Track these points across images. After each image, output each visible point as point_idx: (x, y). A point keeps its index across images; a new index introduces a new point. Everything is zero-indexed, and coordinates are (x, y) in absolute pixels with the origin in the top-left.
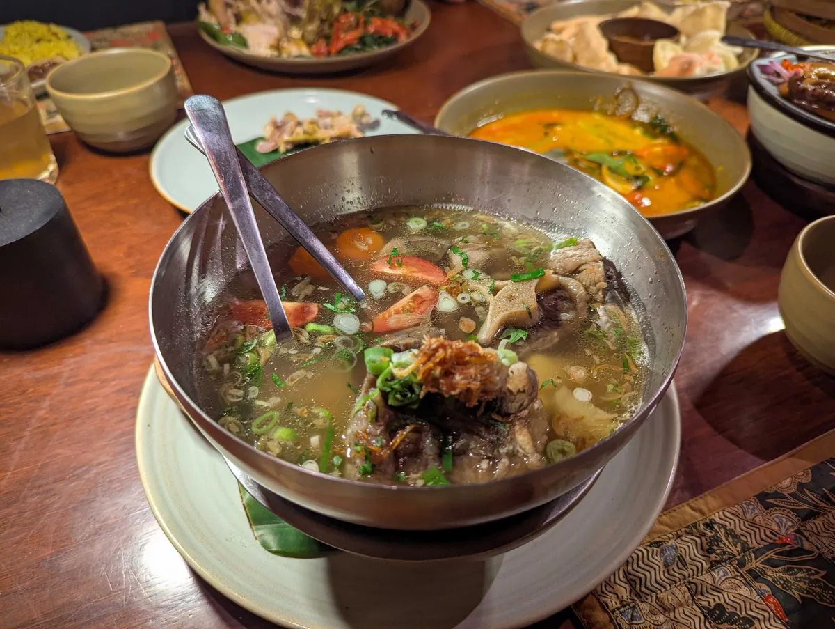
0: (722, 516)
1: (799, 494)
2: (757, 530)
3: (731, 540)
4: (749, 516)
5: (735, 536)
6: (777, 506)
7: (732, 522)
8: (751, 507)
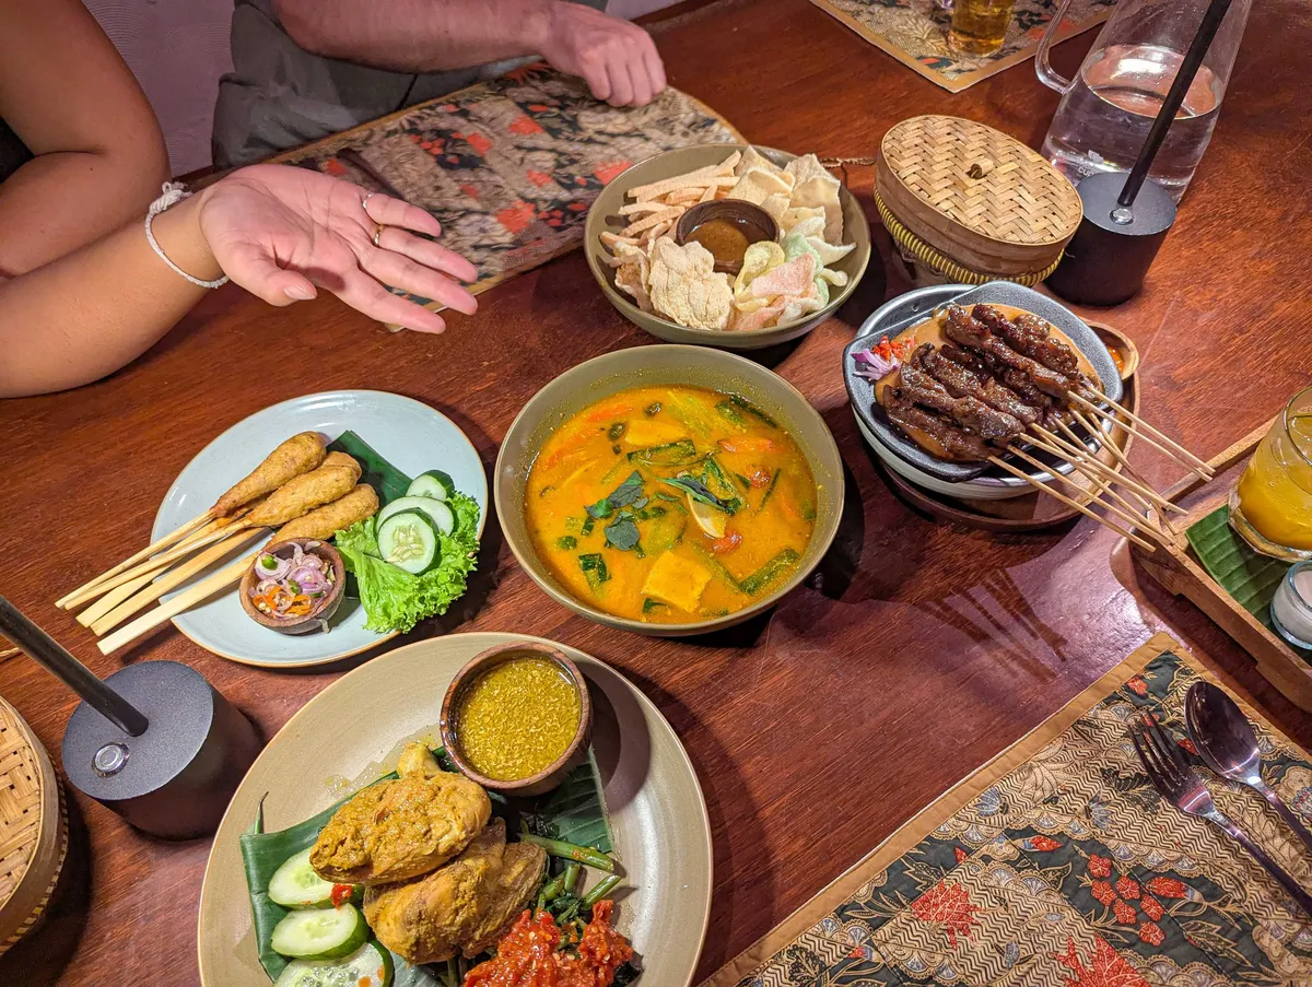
0: (804, 940)
1: (874, 902)
2: (833, 947)
3: (810, 962)
4: (828, 934)
5: (814, 958)
6: (854, 918)
7: (812, 944)
8: (830, 924)
